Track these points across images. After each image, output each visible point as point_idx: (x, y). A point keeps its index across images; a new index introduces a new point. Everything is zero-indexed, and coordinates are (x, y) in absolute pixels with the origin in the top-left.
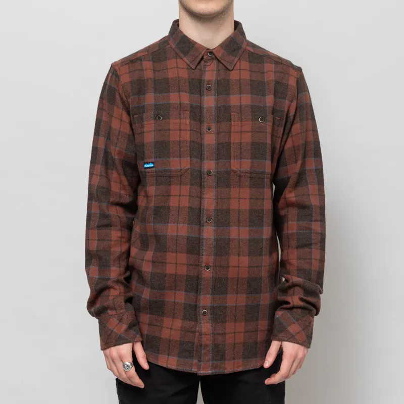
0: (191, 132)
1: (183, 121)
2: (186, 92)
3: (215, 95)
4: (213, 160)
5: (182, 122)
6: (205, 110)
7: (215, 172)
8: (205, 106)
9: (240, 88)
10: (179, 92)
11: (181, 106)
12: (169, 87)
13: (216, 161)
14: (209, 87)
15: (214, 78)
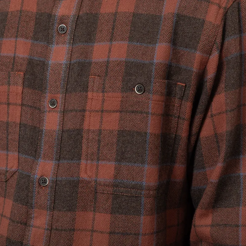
0: (24, 108)
1: (13, 88)
2: (27, 38)
3: (69, 43)
4: (52, 160)
5: (11, 90)
6: (49, 68)
7: (53, 182)
8: (50, 62)
9: (113, 29)
10: (17, 37)
11: (14, 61)
12: (5, 28)
13: (57, 162)
14: (63, 29)
15: (73, 12)
